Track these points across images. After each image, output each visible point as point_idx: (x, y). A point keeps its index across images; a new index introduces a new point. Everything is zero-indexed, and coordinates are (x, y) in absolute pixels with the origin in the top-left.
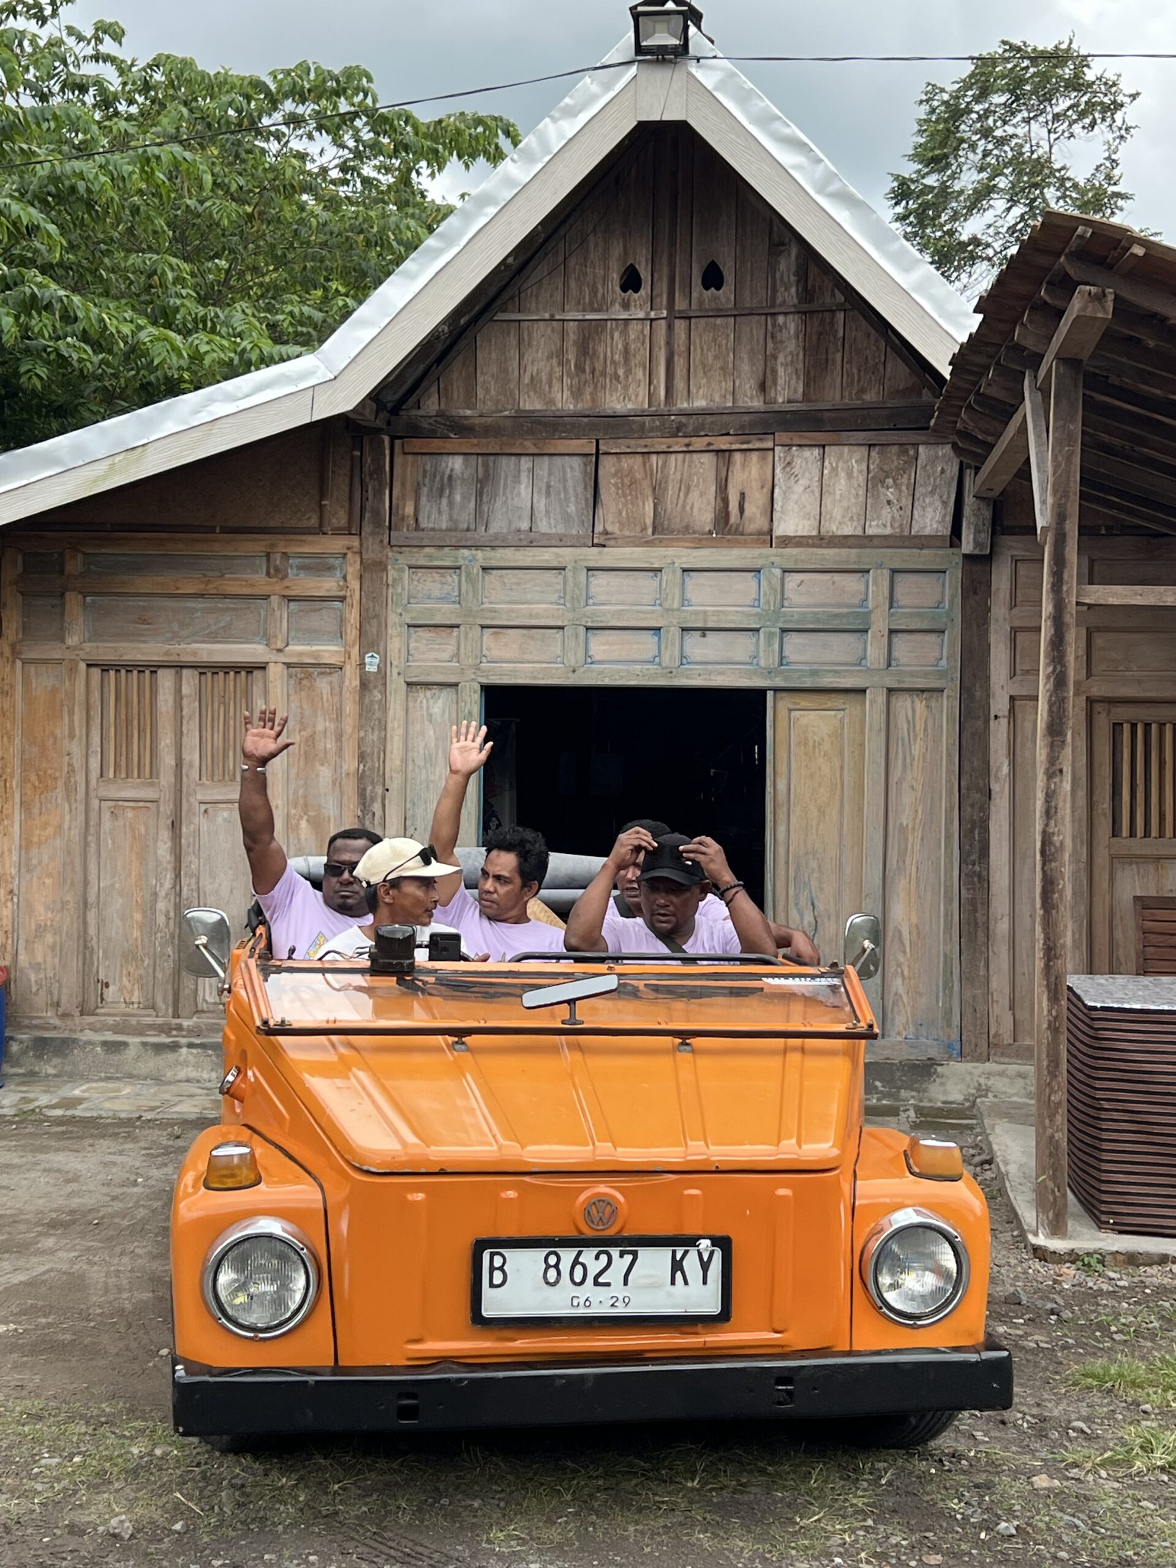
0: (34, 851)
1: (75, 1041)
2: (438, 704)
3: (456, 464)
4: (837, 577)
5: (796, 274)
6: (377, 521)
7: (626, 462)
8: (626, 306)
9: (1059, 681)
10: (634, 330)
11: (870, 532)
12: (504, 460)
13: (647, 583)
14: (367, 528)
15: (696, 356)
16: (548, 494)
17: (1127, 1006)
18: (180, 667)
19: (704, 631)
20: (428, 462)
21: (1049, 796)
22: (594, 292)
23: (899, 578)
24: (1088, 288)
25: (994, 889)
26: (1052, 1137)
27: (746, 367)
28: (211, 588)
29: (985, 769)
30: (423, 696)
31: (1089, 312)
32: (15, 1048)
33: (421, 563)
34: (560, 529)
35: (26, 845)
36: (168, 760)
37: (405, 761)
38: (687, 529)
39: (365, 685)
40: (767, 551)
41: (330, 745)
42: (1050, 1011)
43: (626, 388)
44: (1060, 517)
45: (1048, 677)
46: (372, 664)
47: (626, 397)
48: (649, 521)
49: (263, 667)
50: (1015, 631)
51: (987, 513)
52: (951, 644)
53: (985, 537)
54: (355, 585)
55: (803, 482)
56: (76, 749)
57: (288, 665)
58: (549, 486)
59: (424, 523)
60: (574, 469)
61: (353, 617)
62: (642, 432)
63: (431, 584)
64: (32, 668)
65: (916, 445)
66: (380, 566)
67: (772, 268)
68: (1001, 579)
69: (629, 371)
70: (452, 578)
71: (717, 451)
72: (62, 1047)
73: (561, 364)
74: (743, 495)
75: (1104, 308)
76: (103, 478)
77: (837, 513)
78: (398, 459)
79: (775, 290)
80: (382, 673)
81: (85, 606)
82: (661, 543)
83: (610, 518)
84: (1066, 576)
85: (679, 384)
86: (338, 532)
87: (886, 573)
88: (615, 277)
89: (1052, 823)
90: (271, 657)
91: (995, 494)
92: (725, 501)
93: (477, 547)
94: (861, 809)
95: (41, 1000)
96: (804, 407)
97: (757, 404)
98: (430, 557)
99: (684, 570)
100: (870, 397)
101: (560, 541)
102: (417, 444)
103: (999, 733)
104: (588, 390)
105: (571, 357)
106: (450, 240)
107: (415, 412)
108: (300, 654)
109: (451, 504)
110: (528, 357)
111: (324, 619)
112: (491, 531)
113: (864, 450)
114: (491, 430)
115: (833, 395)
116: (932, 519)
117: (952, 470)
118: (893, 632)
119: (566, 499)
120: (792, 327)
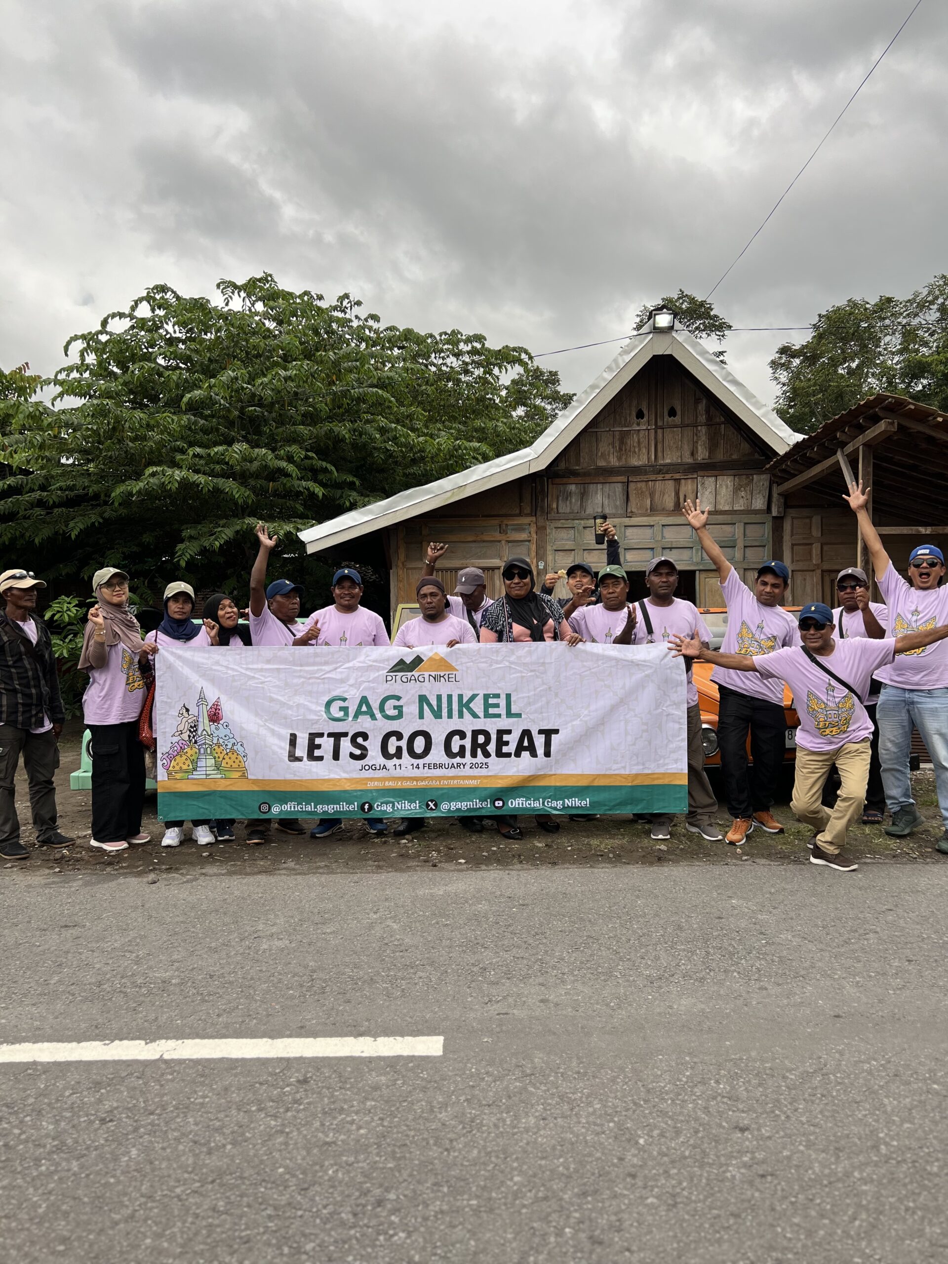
3: (573, 487)
4: (723, 526)
6: (542, 511)
7: (639, 485)
8: (638, 424)
10: (642, 434)
11: (735, 508)
12: (591, 486)
13: (649, 531)
14: (538, 513)
15: (666, 443)
16: (609, 498)
19: (671, 549)
20: (562, 488)
22: (626, 420)
23: (747, 526)
24: (888, 420)
27: (686, 447)
28: (478, 539)
31: (888, 429)
33: (560, 526)
34: (614, 511)
38: (663, 509)
43: (639, 456)
46: (542, 565)
47: (639, 459)
48: (649, 507)
50: (793, 545)
51: (782, 500)
52: (768, 548)
53: (781, 509)
54: (534, 535)
55: (709, 490)
58: (609, 495)
59: (560, 511)
60: (619, 488)
61: (534, 547)
62: (646, 473)
63: (563, 534)
64: (410, 572)
65: (752, 475)
66: (544, 528)
67: (696, 408)
68: (787, 526)
69: (640, 450)
70: (572, 531)
71: (675, 480)
73: (613, 447)
74: (685, 496)
75: (893, 427)
76: (449, 498)
77: (722, 501)
78: (550, 486)
79: (697, 417)
82: (653, 515)
83: (634, 506)
85: (660, 454)
86: (527, 515)
87: (742, 524)
88: (634, 414)
92: (678, 498)
93: (581, 519)
96: (709, 461)
97: (690, 461)
98: (563, 524)
99: (663, 525)
100: (734, 457)
101: (616, 516)
102: (557, 480)
104: (624, 457)
105: (617, 445)
107: (556, 468)
109: (571, 503)
110: (600, 445)
111: (522, 549)
112: (587, 513)
113: (732, 477)
114: (586, 474)
115: (720, 456)
116: (759, 503)
117: (767, 484)
118: (745, 547)
119: (616, 500)
120: (704, 431)
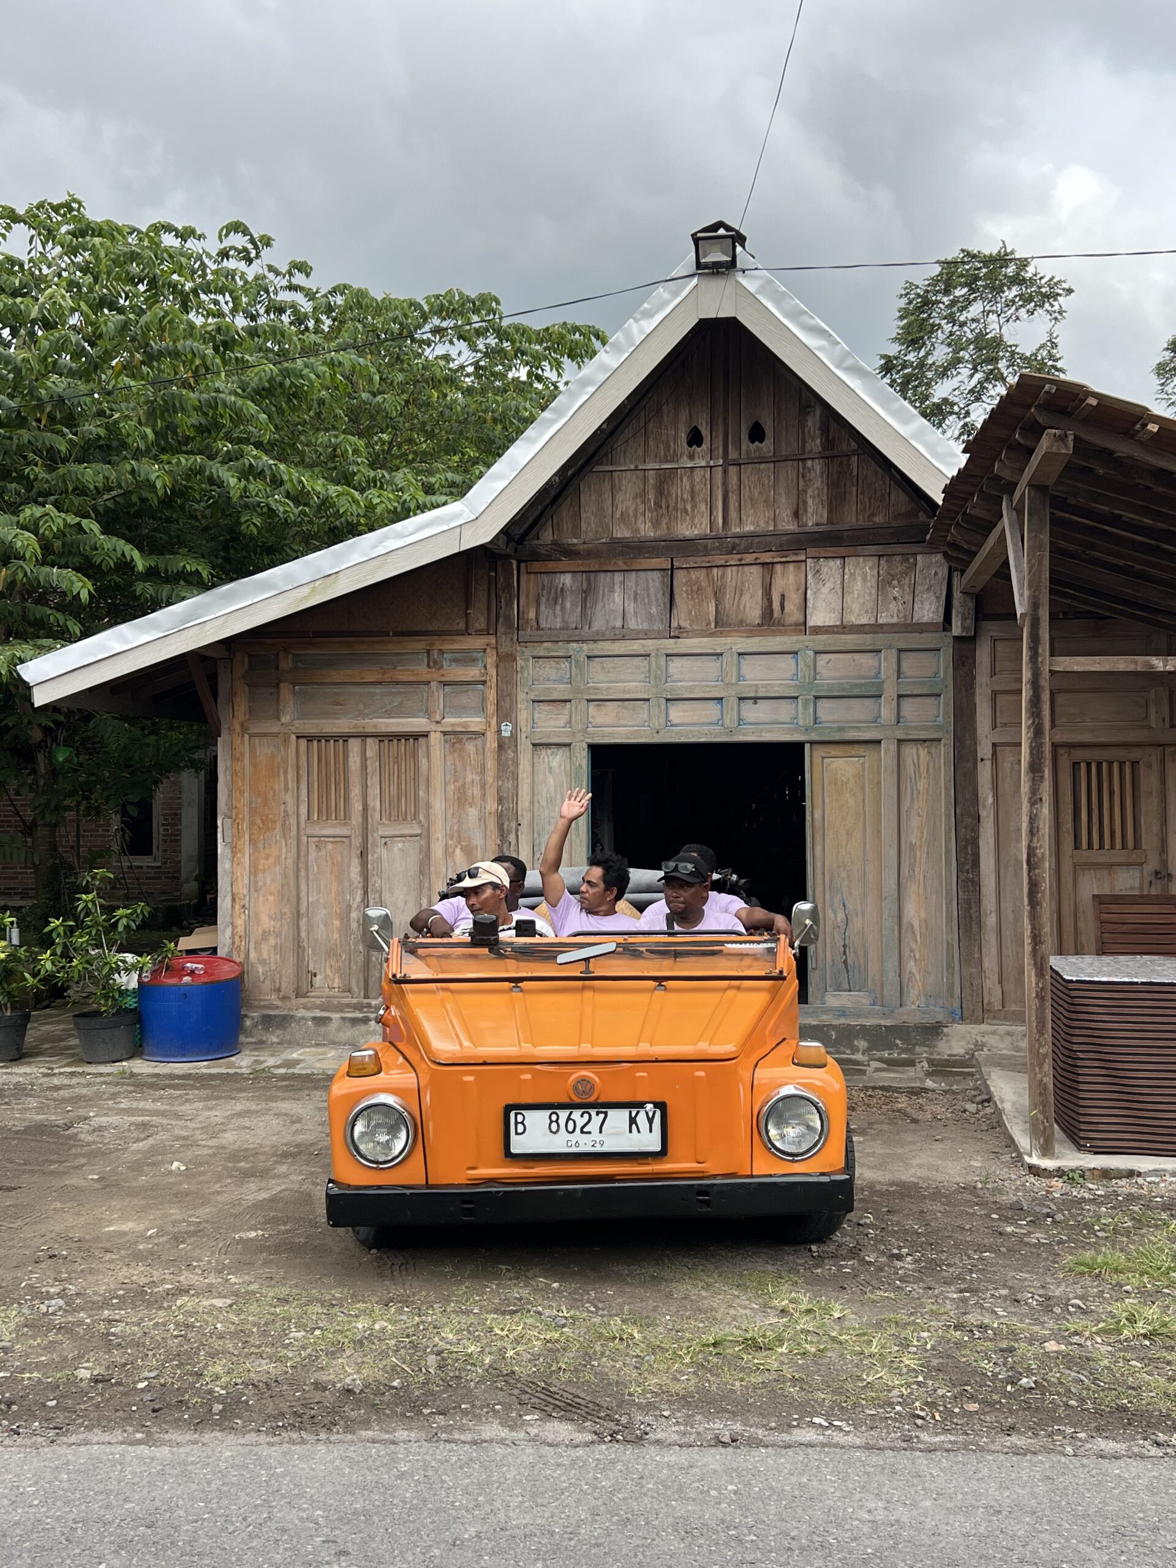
0: (260, 876)
1: (292, 1017)
2: (556, 760)
3: (567, 579)
4: (856, 656)
5: (820, 429)
6: (509, 625)
7: (694, 575)
8: (691, 457)
9: (1038, 731)
10: (698, 475)
11: (881, 621)
12: (602, 576)
13: (712, 665)
14: (501, 630)
15: (745, 493)
16: (635, 599)
17: (1096, 979)
18: (364, 736)
20: (546, 579)
21: (1033, 819)
22: (668, 447)
23: (904, 655)
24: (1053, 431)
25: (984, 891)
26: (1041, 1081)
27: (783, 500)
28: (387, 678)
29: (975, 800)
30: (544, 753)
31: (1054, 449)
32: (248, 1023)
33: (541, 654)
34: (646, 626)
35: (254, 871)
36: (357, 806)
37: (532, 802)
38: (741, 623)
39: (501, 746)
40: (802, 637)
41: (477, 792)
42: (1037, 984)
43: (693, 518)
44: (1035, 605)
45: (1029, 728)
46: (507, 730)
47: (694, 525)
48: (712, 618)
49: (426, 735)
50: (995, 694)
51: (971, 604)
52: (946, 704)
53: (970, 623)
54: (492, 672)
55: (829, 585)
56: (289, 799)
57: (445, 733)
58: (636, 594)
59: (543, 625)
60: (654, 581)
61: (492, 695)
62: (706, 552)
63: (549, 670)
64: (257, 740)
65: (915, 555)
66: (511, 657)
67: (802, 425)
68: (983, 655)
69: (694, 507)
70: (565, 665)
71: (763, 564)
72: (282, 1022)
73: (643, 502)
74: (783, 596)
75: (1066, 446)
76: (306, 598)
77: (856, 607)
78: (523, 578)
79: (804, 441)
80: (514, 736)
81: (294, 693)
82: (721, 634)
83: (683, 616)
84: (1040, 651)
85: (733, 514)
86: (479, 633)
87: (894, 652)
88: (683, 436)
89: (1035, 839)
90: (433, 727)
91: (977, 590)
92: (770, 601)
93: (583, 641)
94: (879, 832)
95: (267, 986)
96: (828, 528)
97: (792, 527)
98: (549, 650)
99: (740, 654)
100: (879, 519)
101: (646, 635)
102: (537, 566)
103: (984, 773)
104: (665, 521)
105: (651, 496)
106: (560, 413)
107: (535, 542)
108: (453, 725)
109: (563, 609)
110: (619, 498)
111: (470, 698)
112: (594, 629)
113: (875, 559)
114: (593, 554)
115: (851, 519)
116: (928, 610)
117: (943, 572)
118: (899, 696)
119: (650, 603)
120: (818, 468)
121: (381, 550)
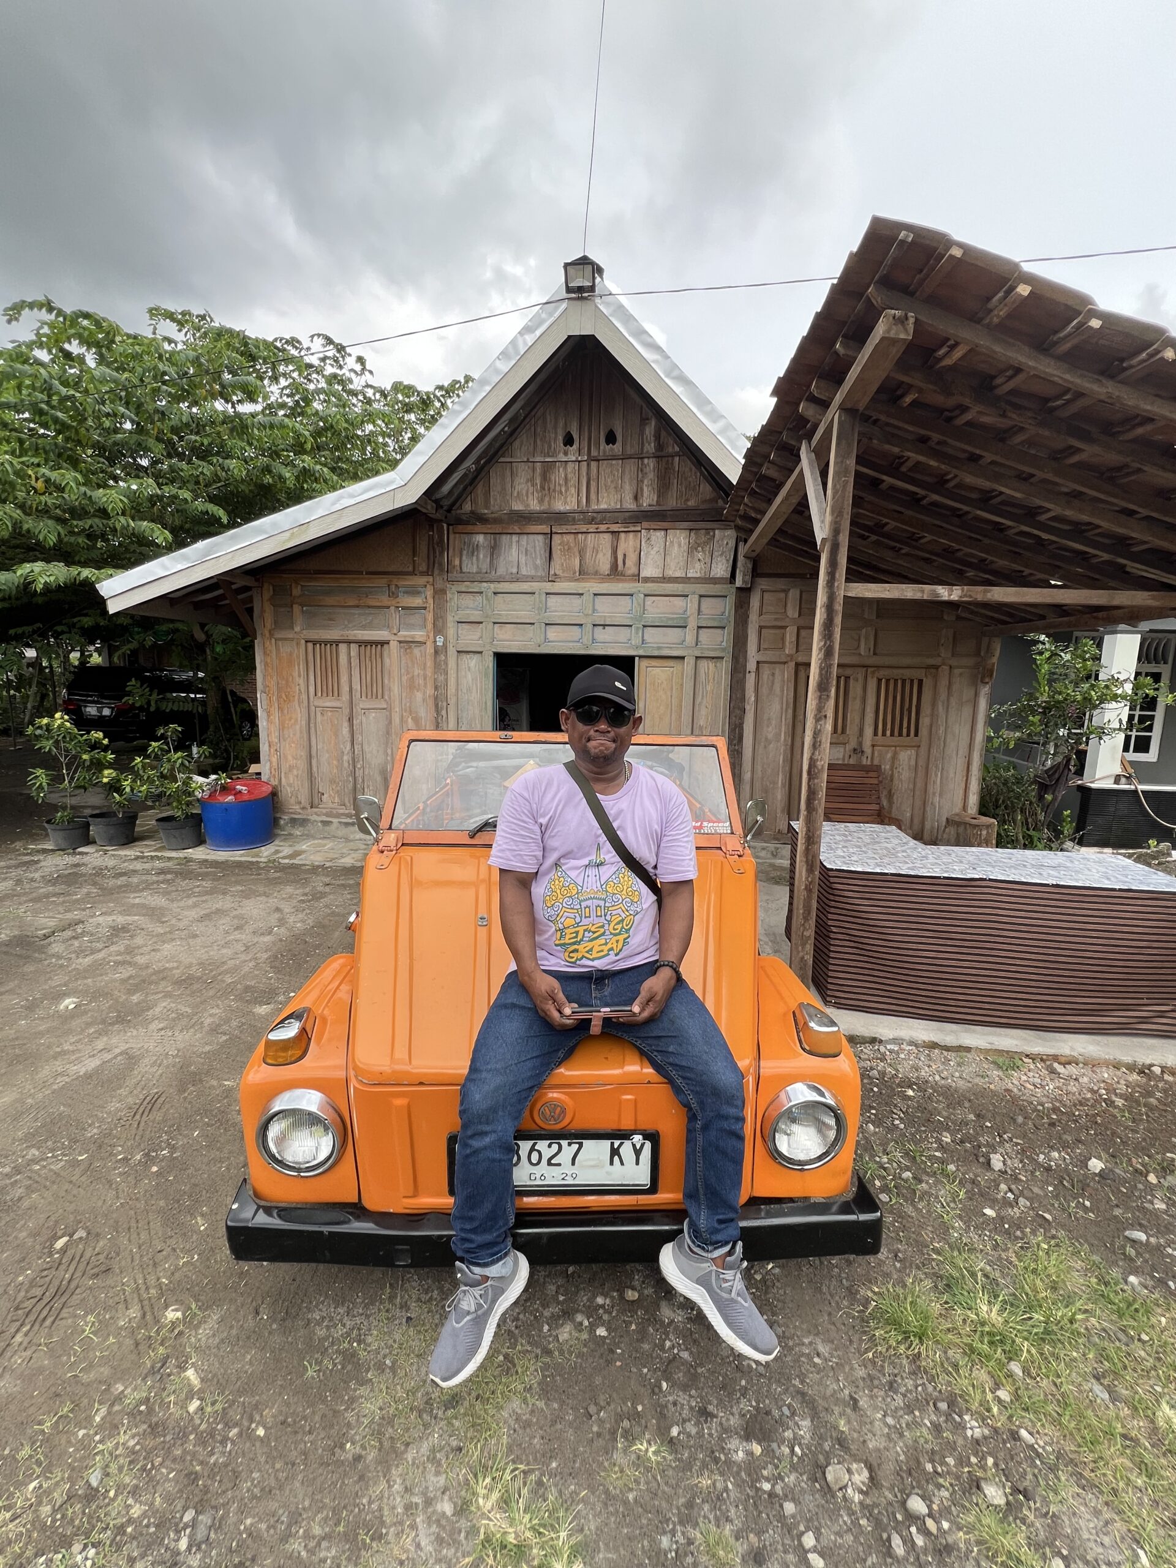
0: (286, 732)
1: (308, 820)
2: (473, 662)
3: (480, 538)
4: (672, 599)
5: (655, 436)
6: (441, 570)
7: (566, 538)
8: (566, 454)
9: (828, 653)
10: (570, 466)
11: (689, 575)
12: (504, 537)
13: (576, 601)
14: (436, 572)
15: (602, 482)
16: (526, 554)
18: (349, 642)
19: (604, 626)
20: (466, 538)
21: (816, 734)
22: (550, 447)
23: (703, 599)
24: (893, 312)
25: (744, 758)
26: (803, 958)
27: (627, 487)
28: (362, 603)
29: (743, 699)
30: (465, 657)
31: (892, 334)
32: (282, 822)
33: (463, 589)
34: (533, 573)
35: (282, 727)
36: (345, 688)
37: (457, 690)
38: (596, 573)
39: (436, 652)
40: (637, 584)
41: (421, 682)
42: (807, 878)
43: (566, 498)
44: (836, 531)
45: (820, 649)
46: (440, 641)
47: (566, 503)
48: (577, 569)
49: (388, 643)
50: (761, 628)
51: (750, 566)
52: (729, 634)
53: (748, 578)
54: (431, 601)
55: (656, 549)
56: (301, 681)
57: (400, 642)
58: (526, 550)
59: (465, 569)
60: (539, 541)
61: (430, 617)
62: (574, 522)
63: (467, 601)
64: (280, 643)
65: (714, 529)
66: (443, 592)
67: (642, 433)
68: (755, 601)
69: (567, 489)
70: (479, 598)
71: (613, 532)
72: (304, 822)
73: (533, 485)
74: (625, 555)
75: (906, 330)
76: (289, 539)
78: (452, 536)
79: (643, 445)
80: (445, 646)
81: (303, 611)
82: (583, 580)
83: (558, 567)
84: (837, 575)
85: (593, 496)
86: (422, 574)
87: (697, 597)
88: (560, 438)
89: (817, 753)
90: (392, 637)
91: (754, 555)
92: (616, 559)
93: (491, 582)
94: (680, 717)
95: (293, 800)
96: (657, 508)
97: (633, 506)
98: (467, 587)
99: (595, 595)
100: (691, 503)
101: (532, 579)
102: (460, 527)
103: (750, 680)
104: (547, 499)
105: (538, 482)
107: (459, 512)
108: (405, 636)
109: (478, 559)
110: (516, 482)
111: (416, 619)
112: (498, 573)
113: (687, 532)
114: (497, 521)
115: (672, 502)
116: (721, 569)
117: (732, 543)
118: (699, 627)
119: (536, 557)
120: (652, 465)
121: (338, 507)
